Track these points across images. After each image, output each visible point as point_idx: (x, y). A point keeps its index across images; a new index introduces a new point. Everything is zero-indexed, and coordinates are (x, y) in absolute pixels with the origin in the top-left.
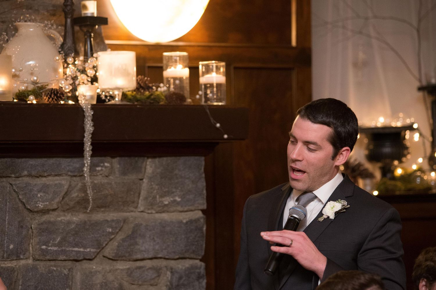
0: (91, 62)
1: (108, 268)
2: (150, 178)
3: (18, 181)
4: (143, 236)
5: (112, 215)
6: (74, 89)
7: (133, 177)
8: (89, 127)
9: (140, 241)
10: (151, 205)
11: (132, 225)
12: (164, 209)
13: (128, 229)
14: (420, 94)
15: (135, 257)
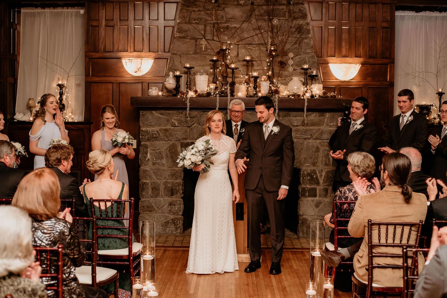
0: (311, 87)
1: (314, 141)
2: (327, 118)
3: (290, 118)
4: (325, 134)
5: (316, 128)
6: (304, 94)
7: (322, 117)
8: (306, 104)
9: (324, 135)
10: (327, 125)
11: (321, 131)
12: (331, 126)
13: (320, 131)
14: (438, 95)
15: (322, 139)
